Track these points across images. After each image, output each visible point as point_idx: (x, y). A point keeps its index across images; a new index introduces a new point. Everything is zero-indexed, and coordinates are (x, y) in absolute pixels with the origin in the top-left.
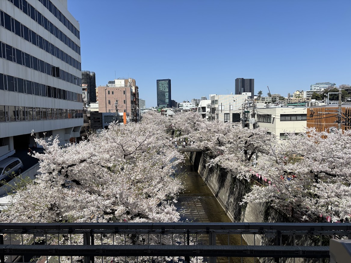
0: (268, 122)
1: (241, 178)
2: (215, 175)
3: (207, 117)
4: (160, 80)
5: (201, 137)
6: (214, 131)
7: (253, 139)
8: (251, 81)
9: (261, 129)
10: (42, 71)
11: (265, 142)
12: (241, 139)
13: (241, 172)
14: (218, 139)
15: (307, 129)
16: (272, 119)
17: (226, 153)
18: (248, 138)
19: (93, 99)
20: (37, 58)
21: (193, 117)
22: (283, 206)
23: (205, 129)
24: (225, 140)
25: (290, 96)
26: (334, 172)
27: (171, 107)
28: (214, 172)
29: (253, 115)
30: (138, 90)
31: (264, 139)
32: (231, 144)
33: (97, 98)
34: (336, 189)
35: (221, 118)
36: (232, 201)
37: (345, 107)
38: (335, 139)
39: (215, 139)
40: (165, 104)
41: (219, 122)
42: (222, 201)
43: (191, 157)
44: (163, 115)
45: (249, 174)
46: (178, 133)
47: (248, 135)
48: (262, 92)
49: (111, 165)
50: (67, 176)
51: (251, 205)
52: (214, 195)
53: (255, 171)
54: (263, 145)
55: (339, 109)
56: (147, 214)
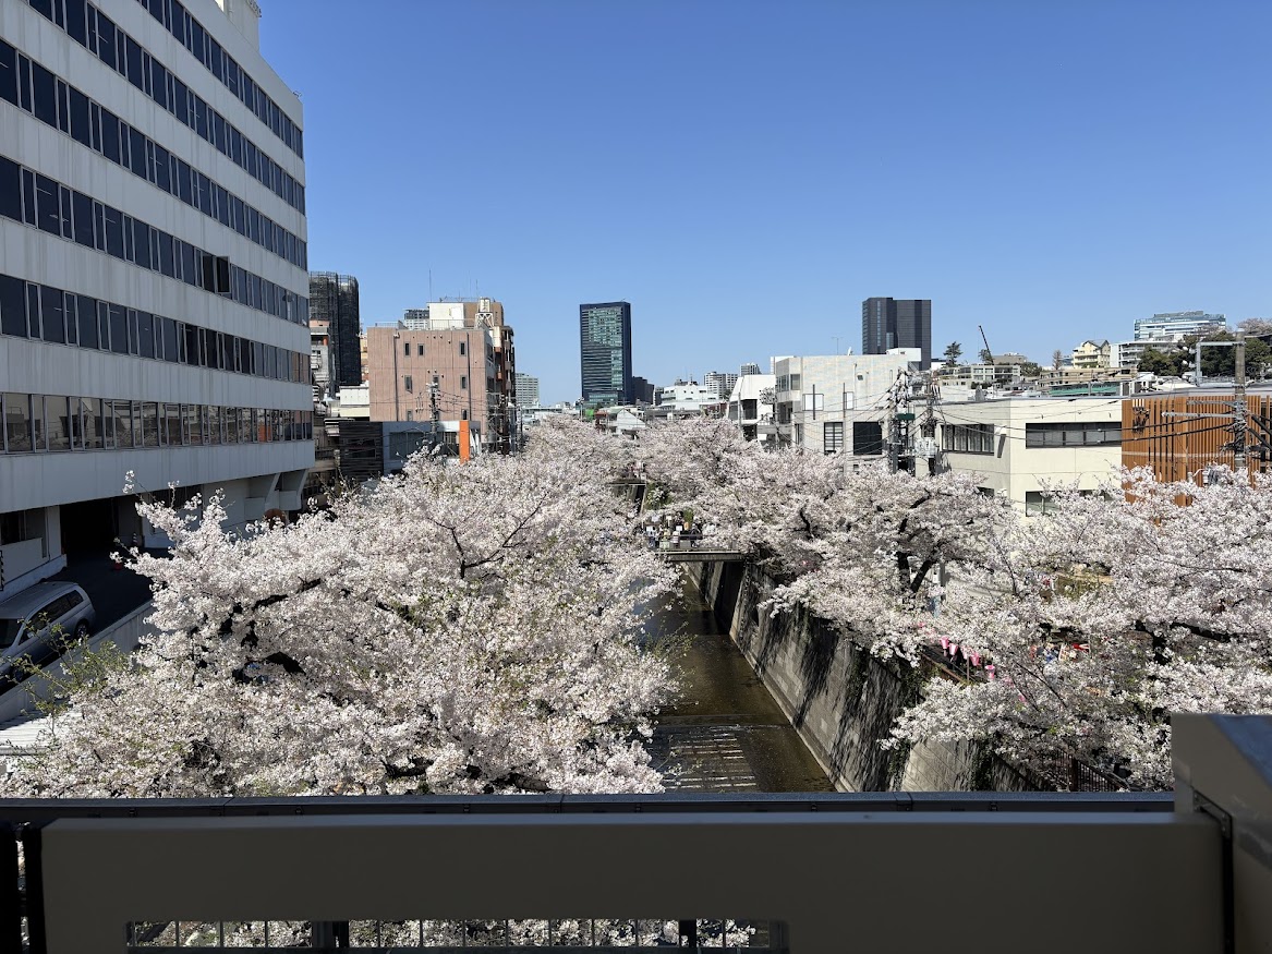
0: (981, 453)
1: (887, 654)
2: (792, 648)
3: (762, 437)
4: (591, 306)
5: (742, 509)
6: (788, 486)
7: (927, 511)
8: (921, 309)
9: (956, 478)
10: (168, 271)
11: (972, 522)
12: (886, 513)
13: (885, 634)
14: (801, 513)
15: (1123, 472)
16: (997, 440)
17: (830, 564)
18: (912, 507)
19: (348, 372)
20: (148, 226)
21: (710, 435)
22: (1042, 754)
23: (754, 479)
24: (827, 518)
25: (1059, 361)
26: (1222, 626)
27: (633, 403)
28: (788, 634)
29: (928, 429)
30: (514, 339)
31: (967, 513)
32: (850, 533)
33: (366, 370)
34: (1230, 683)
35: (814, 438)
36: (856, 739)
37: (1257, 394)
38: (1223, 505)
39: (790, 513)
40: (611, 392)
41: (806, 453)
42: (818, 741)
43: (704, 583)
44: (604, 430)
45: (916, 639)
46: (657, 493)
47: (911, 499)
48: (961, 349)
49: (412, 600)
50: (251, 639)
51: (924, 752)
52: (791, 721)
53: (936, 629)
54: (965, 536)
55: (1239, 400)
56: (543, 777)
